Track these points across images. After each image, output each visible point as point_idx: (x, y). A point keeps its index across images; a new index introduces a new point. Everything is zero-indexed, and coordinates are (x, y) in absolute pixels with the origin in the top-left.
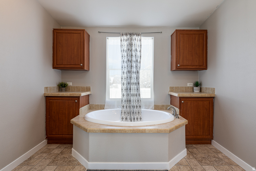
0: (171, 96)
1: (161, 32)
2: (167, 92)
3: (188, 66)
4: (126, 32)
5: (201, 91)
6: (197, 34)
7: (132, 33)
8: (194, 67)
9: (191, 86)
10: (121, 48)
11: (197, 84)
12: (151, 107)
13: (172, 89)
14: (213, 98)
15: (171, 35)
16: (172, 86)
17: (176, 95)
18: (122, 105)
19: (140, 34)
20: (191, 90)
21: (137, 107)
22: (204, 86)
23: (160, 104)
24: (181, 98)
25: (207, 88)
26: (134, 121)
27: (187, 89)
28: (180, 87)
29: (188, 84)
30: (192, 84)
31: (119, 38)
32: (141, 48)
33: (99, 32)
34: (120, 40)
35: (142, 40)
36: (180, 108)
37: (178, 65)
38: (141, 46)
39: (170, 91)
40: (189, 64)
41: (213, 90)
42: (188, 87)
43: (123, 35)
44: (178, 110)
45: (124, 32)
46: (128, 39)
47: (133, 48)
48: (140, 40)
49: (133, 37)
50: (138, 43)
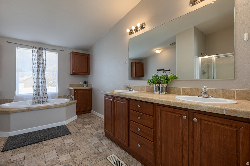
0: (70, 89)
1: (63, 51)
2: (68, 87)
3: (79, 72)
4: (36, 46)
5: (87, 86)
6: (84, 56)
7: (40, 48)
8: (82, 73)
9: (82, 83)
10: (32, 57)
11: (85, 83)
12: (56, 97)
13: (71, 86)
14: (92, 89)
15: (69, 53)
16: (71, 84)
17: (72, 88)
18: (33, 97)
19: (45, 49)
20: (82, 86)
21: (45, 98)
22: (88, 84)
23: (63, 95)
24: (75, 90)
25: (89, 84)
26: (42, 103)
27: (80, 85)
28: (76, 84)
29: (80, 82)
30: (83, 82)
31: (31, 49)
32: (46, 58)
33: (8, 42)
34: (32, 51)
35: (46, 53)
36: (74, 96)
37: (74, 72)
38: (46, 57)
39: (69, 87)
40: (80, 72)
41: (92, 85)
42: (81, 84)
43: (33, 48)
44: (73, 97)
45: (35, 46)
46: (38, 51)
47: (41, 58)
48: (45, 53)
49: (41, 51)
50: (44, 55)
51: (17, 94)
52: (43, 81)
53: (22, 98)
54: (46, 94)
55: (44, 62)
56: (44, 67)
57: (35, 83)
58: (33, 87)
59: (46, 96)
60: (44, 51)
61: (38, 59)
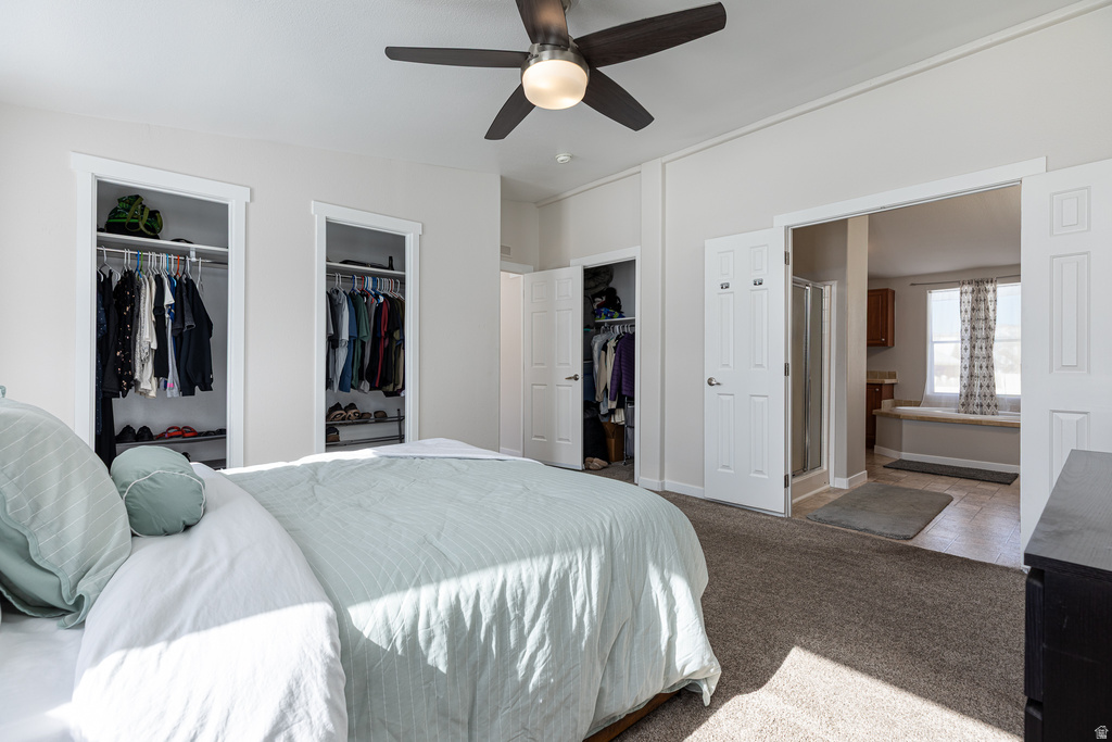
4: (969, 279)
7: (980, 280)
10: (961, 306)
19: (994, 280)
21: (989, 406)
26: (981, 415)
32: (995, 304)
33: (912, 284)
34: (959, 293)
35: (998, 290)
38: (995, 301)
43: (963, 283)
45: (967, 279)
46: (973, 291)
47: (982, 306)
48: (994, 291)
49: (982, 287)
50: (990, 296)
51: (928, 392)
52: (984, 365)
53: (938, 401)
54: (992, 396)
55: (991, 314)
56: (990, 329)
57: (965, 368)
58: (961, 377)
59: (992, 403)
60: (990, 287)
61: (973, 309)
